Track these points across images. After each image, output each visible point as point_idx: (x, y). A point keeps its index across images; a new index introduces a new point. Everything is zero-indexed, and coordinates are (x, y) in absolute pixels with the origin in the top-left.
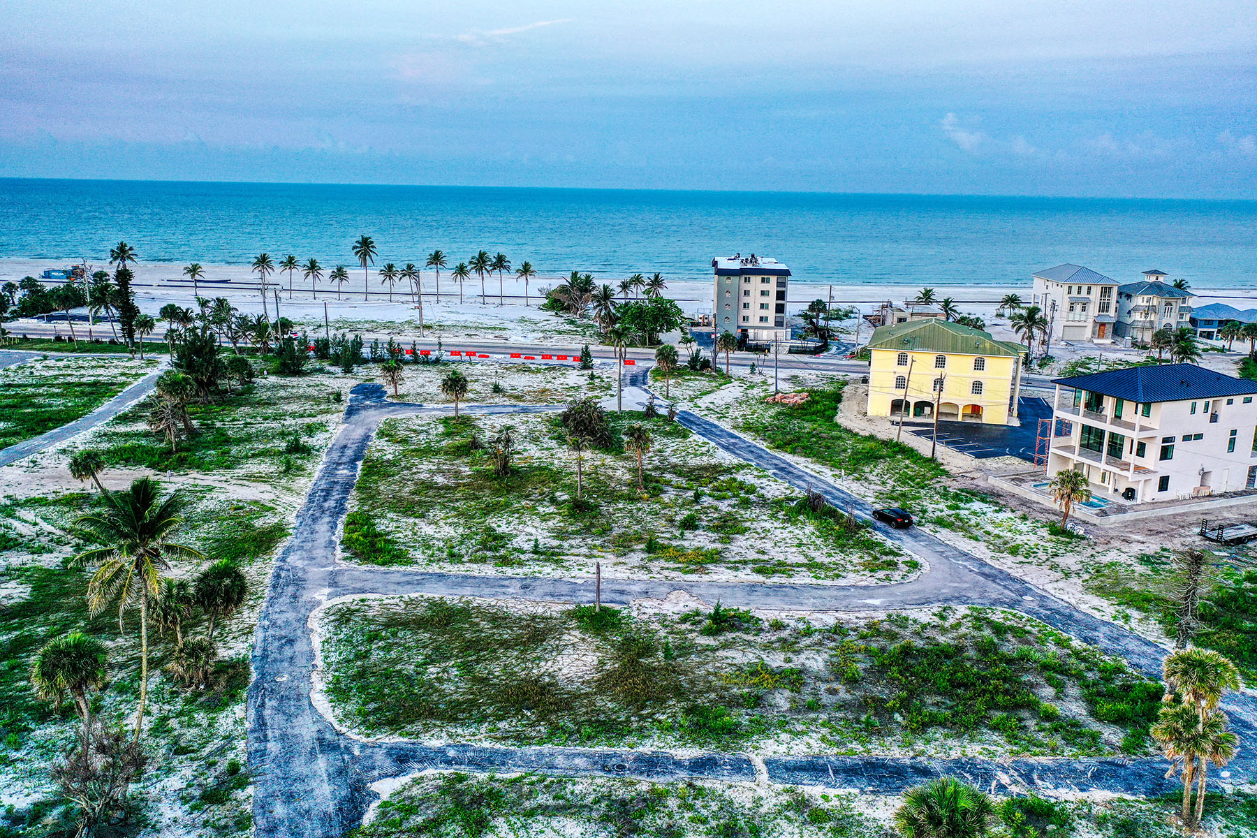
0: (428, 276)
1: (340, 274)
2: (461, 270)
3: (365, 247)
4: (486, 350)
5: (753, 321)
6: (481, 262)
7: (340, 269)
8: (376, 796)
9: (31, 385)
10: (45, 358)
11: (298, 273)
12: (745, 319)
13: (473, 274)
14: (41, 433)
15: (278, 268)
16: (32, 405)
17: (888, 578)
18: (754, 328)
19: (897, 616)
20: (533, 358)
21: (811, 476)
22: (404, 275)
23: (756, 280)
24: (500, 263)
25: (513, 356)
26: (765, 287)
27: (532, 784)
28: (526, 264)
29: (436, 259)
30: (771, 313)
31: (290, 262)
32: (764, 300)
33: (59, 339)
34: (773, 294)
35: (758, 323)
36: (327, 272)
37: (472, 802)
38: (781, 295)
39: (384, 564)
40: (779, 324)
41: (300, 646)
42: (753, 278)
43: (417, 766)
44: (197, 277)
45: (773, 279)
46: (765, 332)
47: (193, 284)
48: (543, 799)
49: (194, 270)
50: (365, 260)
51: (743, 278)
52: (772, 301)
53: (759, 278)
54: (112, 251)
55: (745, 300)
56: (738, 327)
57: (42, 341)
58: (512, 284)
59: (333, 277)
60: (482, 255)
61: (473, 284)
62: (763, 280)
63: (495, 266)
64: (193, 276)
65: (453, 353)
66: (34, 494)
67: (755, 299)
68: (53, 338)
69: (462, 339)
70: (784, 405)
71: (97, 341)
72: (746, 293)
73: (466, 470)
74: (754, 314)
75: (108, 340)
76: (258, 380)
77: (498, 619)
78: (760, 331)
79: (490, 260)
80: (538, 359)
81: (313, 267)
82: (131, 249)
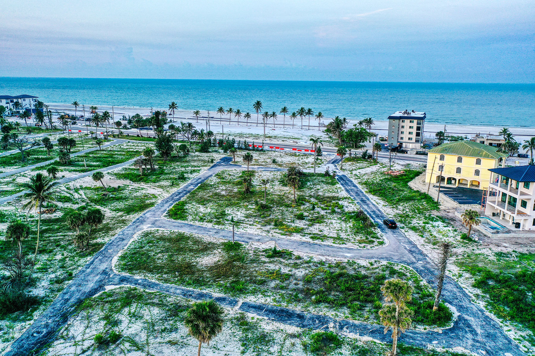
0: (280, 117)
1: (248, 115)
2: (294, 115)
3: (258, 105)
4: (284, 146)
5: (406, 139)
6: (302, 112)
7: (248, 114)
8: (105, 289)
9: (116, 151)
10: (129, 142)
11: (233, 115)
12: (402, 138)
13: (298, 116)
14: (107, 167)
15: (226, 113)
16: (112, 157)
17: (364, 247)
18: (406, 142)
19: (353, 261)
20: (301, 151)
21: (374, 205)
22: (271, 116)
23: (407, 121)
24: (309, 112)
25: (293, 149)
26: (411, 125)
27: (156, 295)
28: (320, 113)
29: (284, 110)
30: (414, 136)
31: (231, 110)
32: (411, 130)
33: (138, 136)
34: (415, 128)
35: (407, 140)
36: (243, 114)
37: (132, 297)
38: (418, 129)
39: (175, 219)
40: (417, 141)
41: (125, 242)
42: (406, 120)
43: (125, 283)
44: (198, 116)
45: (415, 121)
46: (411, 144)
47: (196, 118)
48: (156, 301)
49: (197, 113)
50: (258, 110)
51: (401, 120)
52: (414, 131)
53: (409, 121)
54: (170, 105)
55: (402, 130)
56: (398, 142)
57: (133, 136)
58: (314, 121)
59: (245, 117)
60: (302, 109)
61: (298, 120)
62: (411, 122)
63: (307, 113)
64: (196, 115)
65: (271, 147)
66: (89, 186)
67: (406, 130)
68: (136, 135)
69: (280, 142)
70: (391, 175)
71: (150, 137)
72: (403, 127)
73: (236, 190)
74: (406, 136)
75: (153, 137)
76: (191, 153)
77: (197, 242)
78: (408, 144)
79: (305, 111)
80: (303, 151)
81: (238, 112)
82: (176, 104)
